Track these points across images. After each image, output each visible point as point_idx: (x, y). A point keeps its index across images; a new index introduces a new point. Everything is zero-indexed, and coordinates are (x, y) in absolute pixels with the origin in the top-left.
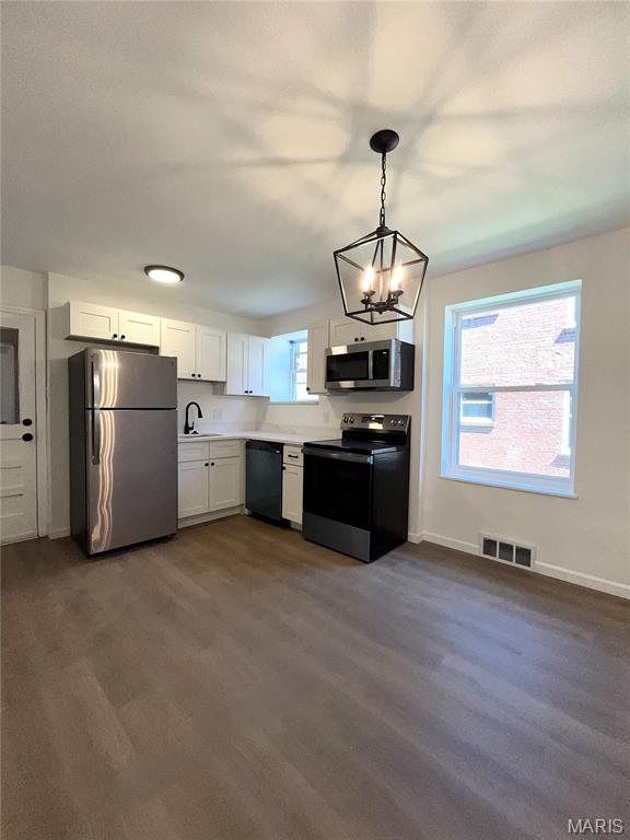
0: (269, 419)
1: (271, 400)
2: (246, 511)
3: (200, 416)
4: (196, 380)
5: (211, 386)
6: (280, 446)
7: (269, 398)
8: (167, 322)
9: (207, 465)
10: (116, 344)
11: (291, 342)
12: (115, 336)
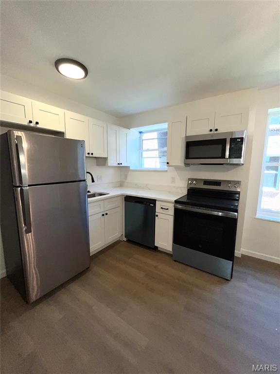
0: (129, 180)
1: (131, 168)
2: (125, 239)
3: (93, 181)
4: (91, 157)
5: (95, 160)
6: (154, 201)
7: (129, 167)
8: (70, 114)
9: (103, 215)
10: (31, 129)
11: (140, 132)
12: (30, 122)
